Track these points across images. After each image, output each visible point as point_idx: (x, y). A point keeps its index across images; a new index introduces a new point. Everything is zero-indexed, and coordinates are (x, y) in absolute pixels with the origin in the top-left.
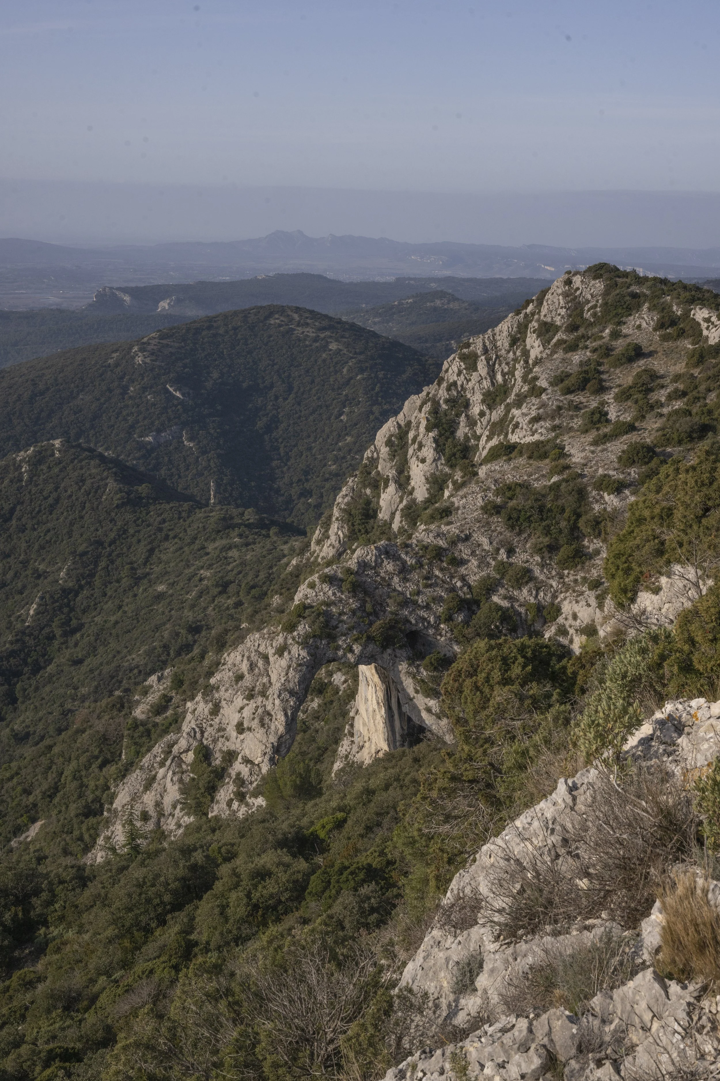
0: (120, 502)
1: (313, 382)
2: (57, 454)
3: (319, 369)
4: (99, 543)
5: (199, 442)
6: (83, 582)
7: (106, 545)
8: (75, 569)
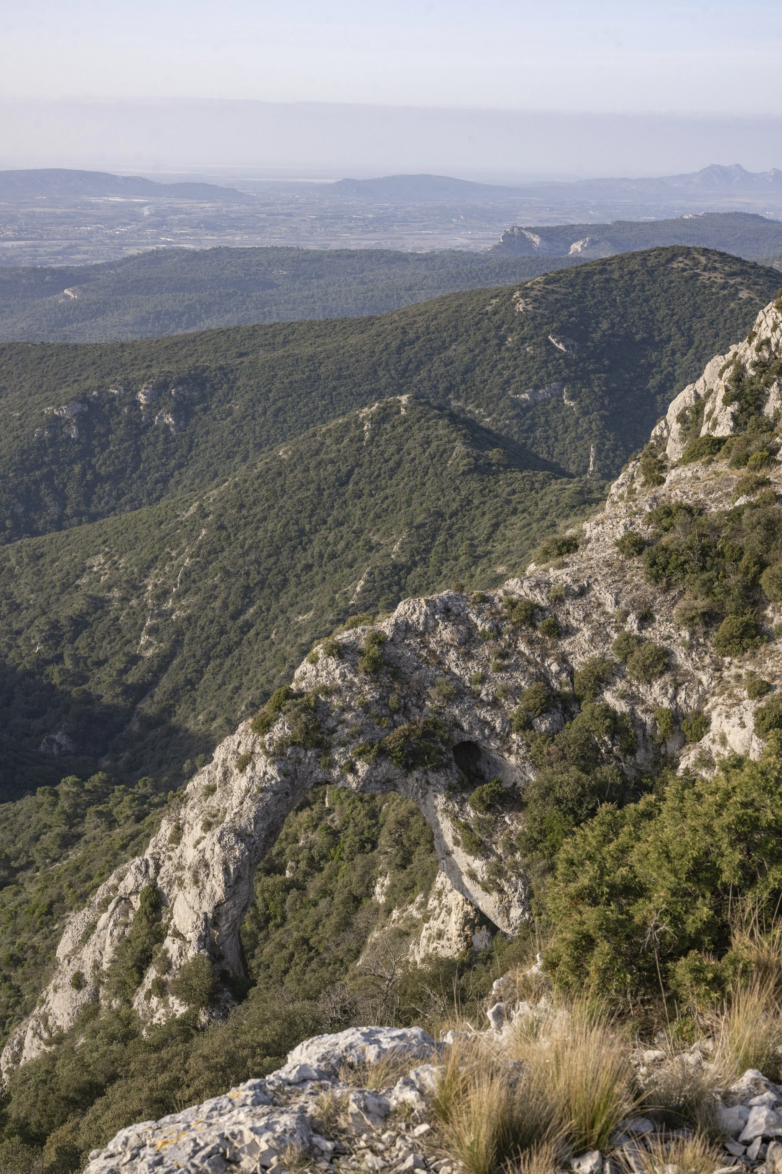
0: (466, 468)
1: (717, 335)
2: (403, 412)
3: (725, 321)
4: (440, 515)
5: (581, 401)
6: (417, 558)
7: (447, 517)
8: (410, 542)
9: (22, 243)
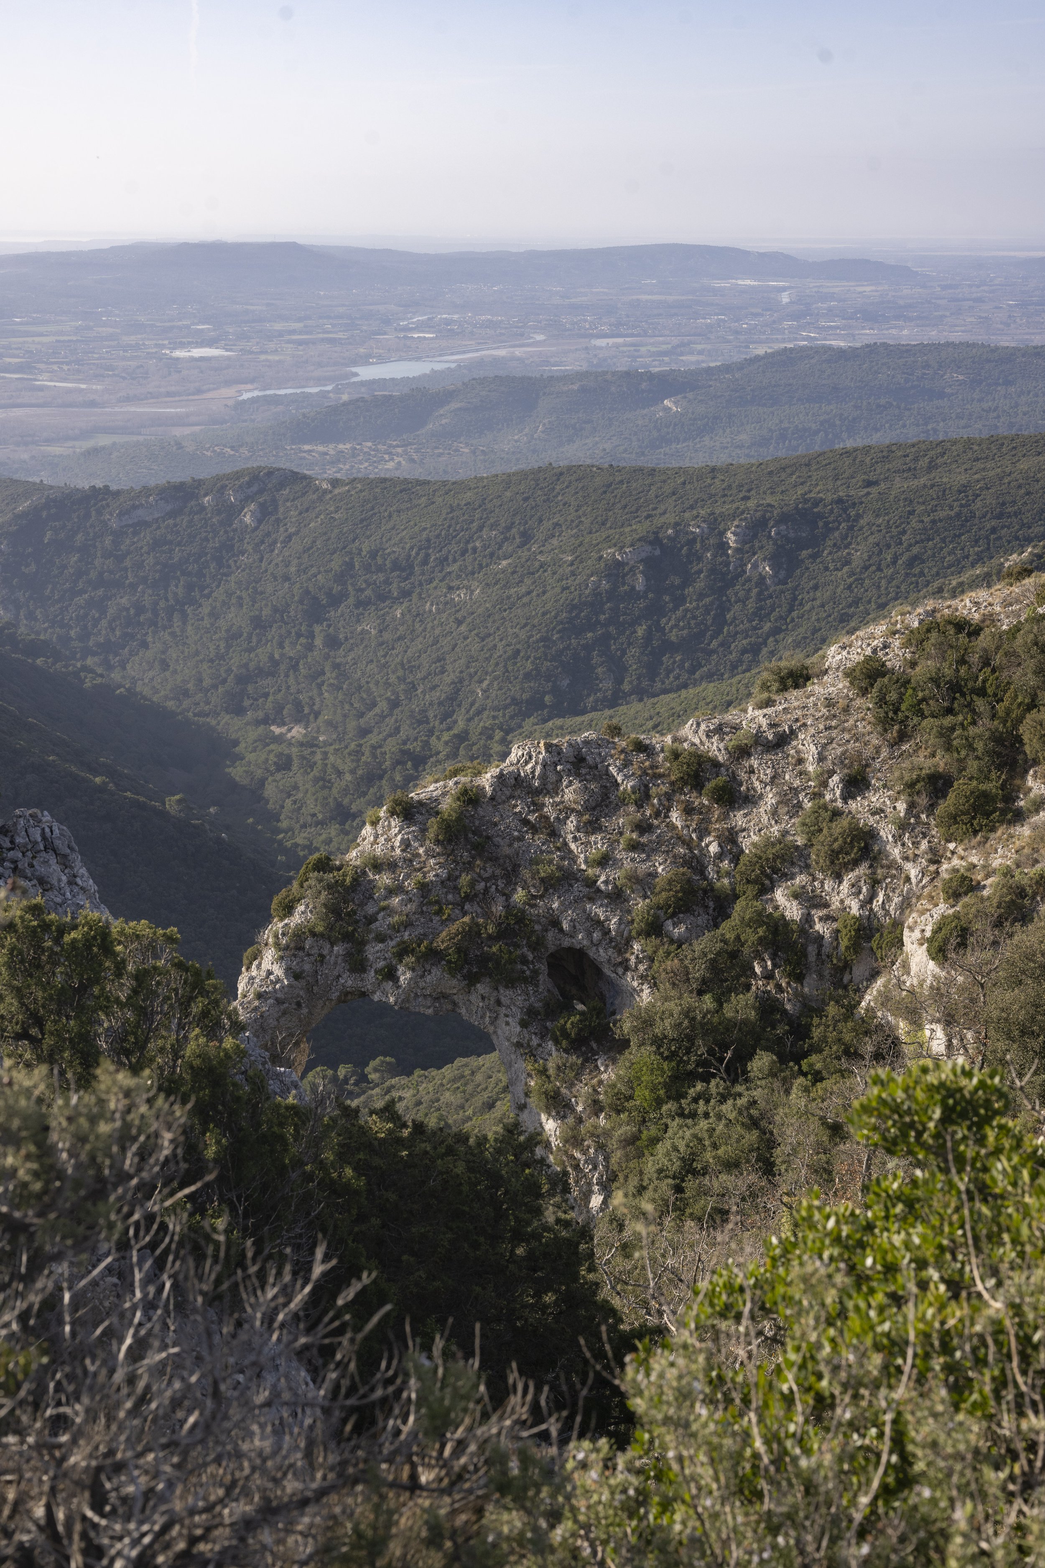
9: (620, 340)
